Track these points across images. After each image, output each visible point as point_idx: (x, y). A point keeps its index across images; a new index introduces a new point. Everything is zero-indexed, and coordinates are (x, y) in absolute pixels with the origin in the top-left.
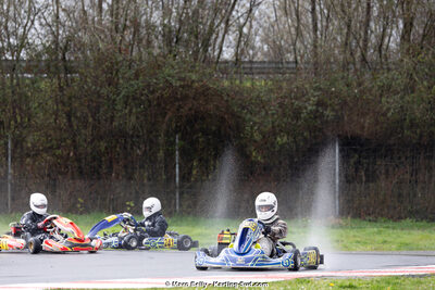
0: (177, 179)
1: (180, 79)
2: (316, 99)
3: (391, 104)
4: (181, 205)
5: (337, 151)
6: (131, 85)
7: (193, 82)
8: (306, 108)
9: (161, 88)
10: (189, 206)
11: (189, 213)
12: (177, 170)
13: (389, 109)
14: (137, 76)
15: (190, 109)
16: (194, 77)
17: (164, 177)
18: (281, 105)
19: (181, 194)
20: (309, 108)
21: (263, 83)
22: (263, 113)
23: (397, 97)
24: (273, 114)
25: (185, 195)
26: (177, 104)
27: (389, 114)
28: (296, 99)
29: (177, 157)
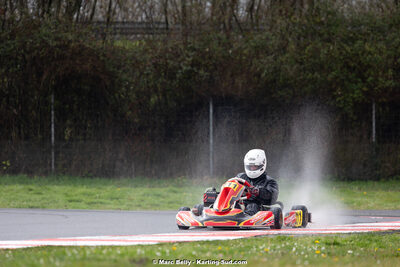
0: (53, 138)
1: (56, 39)
2: (190, 59)
3: (265, 64)
4: (56, 165)
5: (211, 111)
6: (7, 45)
7: (70, 42)
8: (181, 68)
9: (37, 48)
10: (64, 166)
11: (64, 173)
12: (53, 130)
13: (262, 70)
14: (12, 36)
15: (67, 69)
16: (70, 37)
17: (40, 136)
18: (155, 65)
19: (57, 153)
20: (185, 68)
21: (138, 43)
22: (138, 74)
23: (270, 58)
24: (148, 74)
25: (61, 155)
26: (53, 63)
27: (263, 75)
28: (171, 59)
29: (53, 118)
